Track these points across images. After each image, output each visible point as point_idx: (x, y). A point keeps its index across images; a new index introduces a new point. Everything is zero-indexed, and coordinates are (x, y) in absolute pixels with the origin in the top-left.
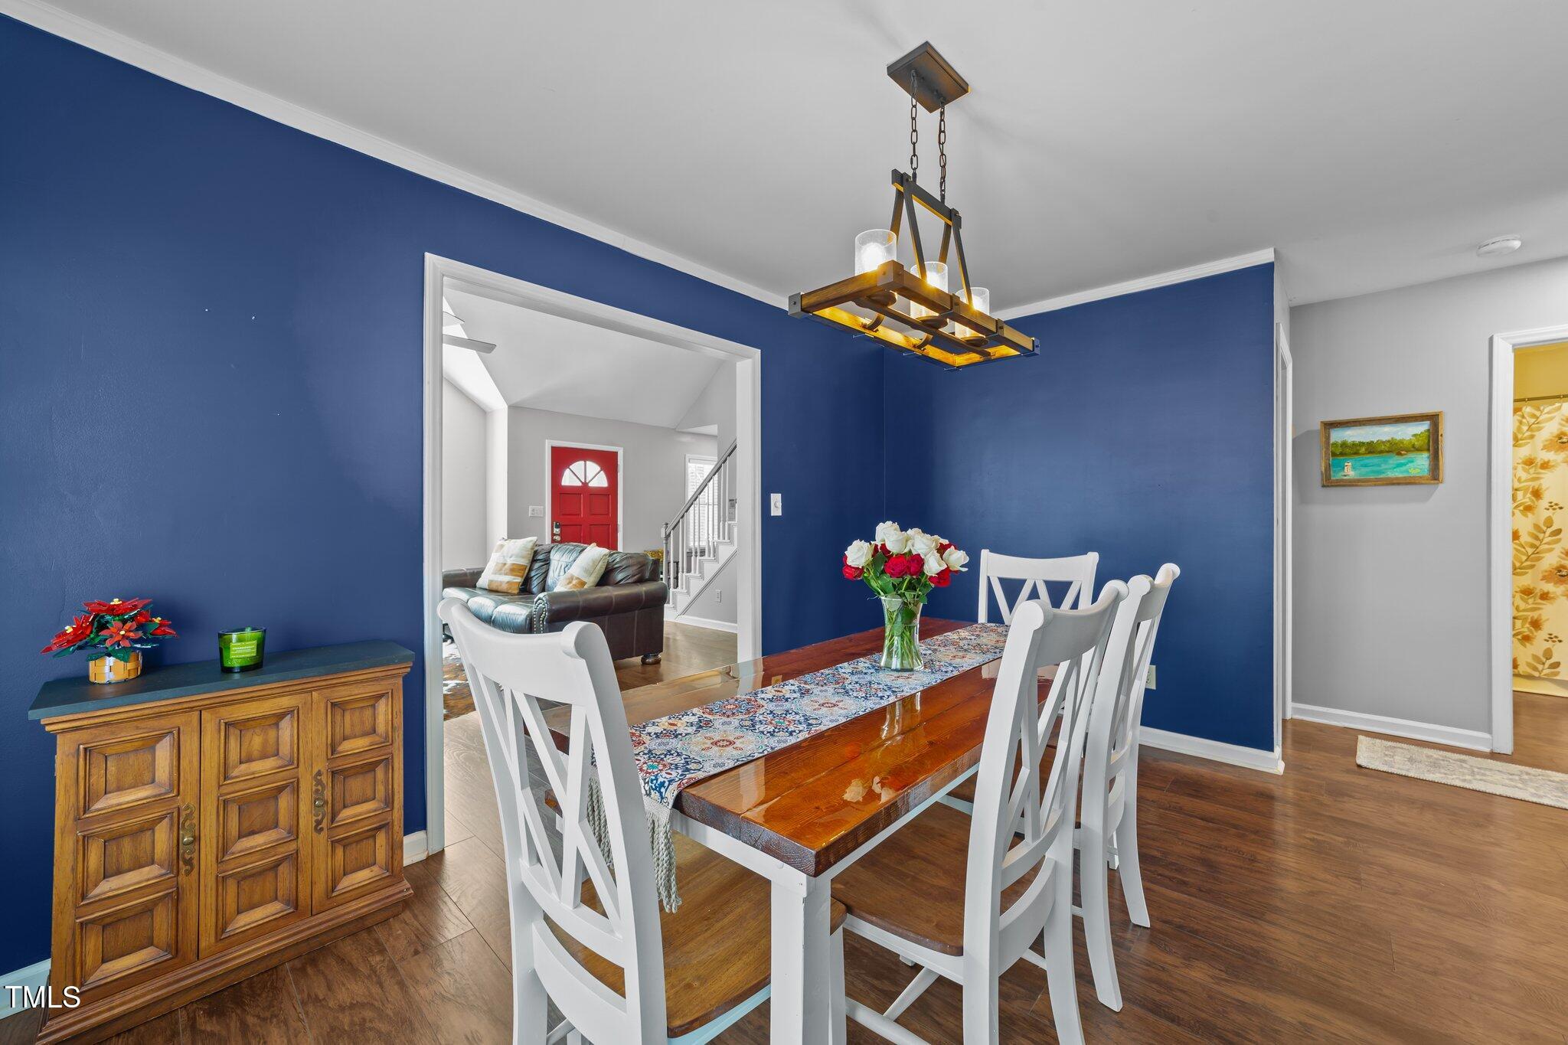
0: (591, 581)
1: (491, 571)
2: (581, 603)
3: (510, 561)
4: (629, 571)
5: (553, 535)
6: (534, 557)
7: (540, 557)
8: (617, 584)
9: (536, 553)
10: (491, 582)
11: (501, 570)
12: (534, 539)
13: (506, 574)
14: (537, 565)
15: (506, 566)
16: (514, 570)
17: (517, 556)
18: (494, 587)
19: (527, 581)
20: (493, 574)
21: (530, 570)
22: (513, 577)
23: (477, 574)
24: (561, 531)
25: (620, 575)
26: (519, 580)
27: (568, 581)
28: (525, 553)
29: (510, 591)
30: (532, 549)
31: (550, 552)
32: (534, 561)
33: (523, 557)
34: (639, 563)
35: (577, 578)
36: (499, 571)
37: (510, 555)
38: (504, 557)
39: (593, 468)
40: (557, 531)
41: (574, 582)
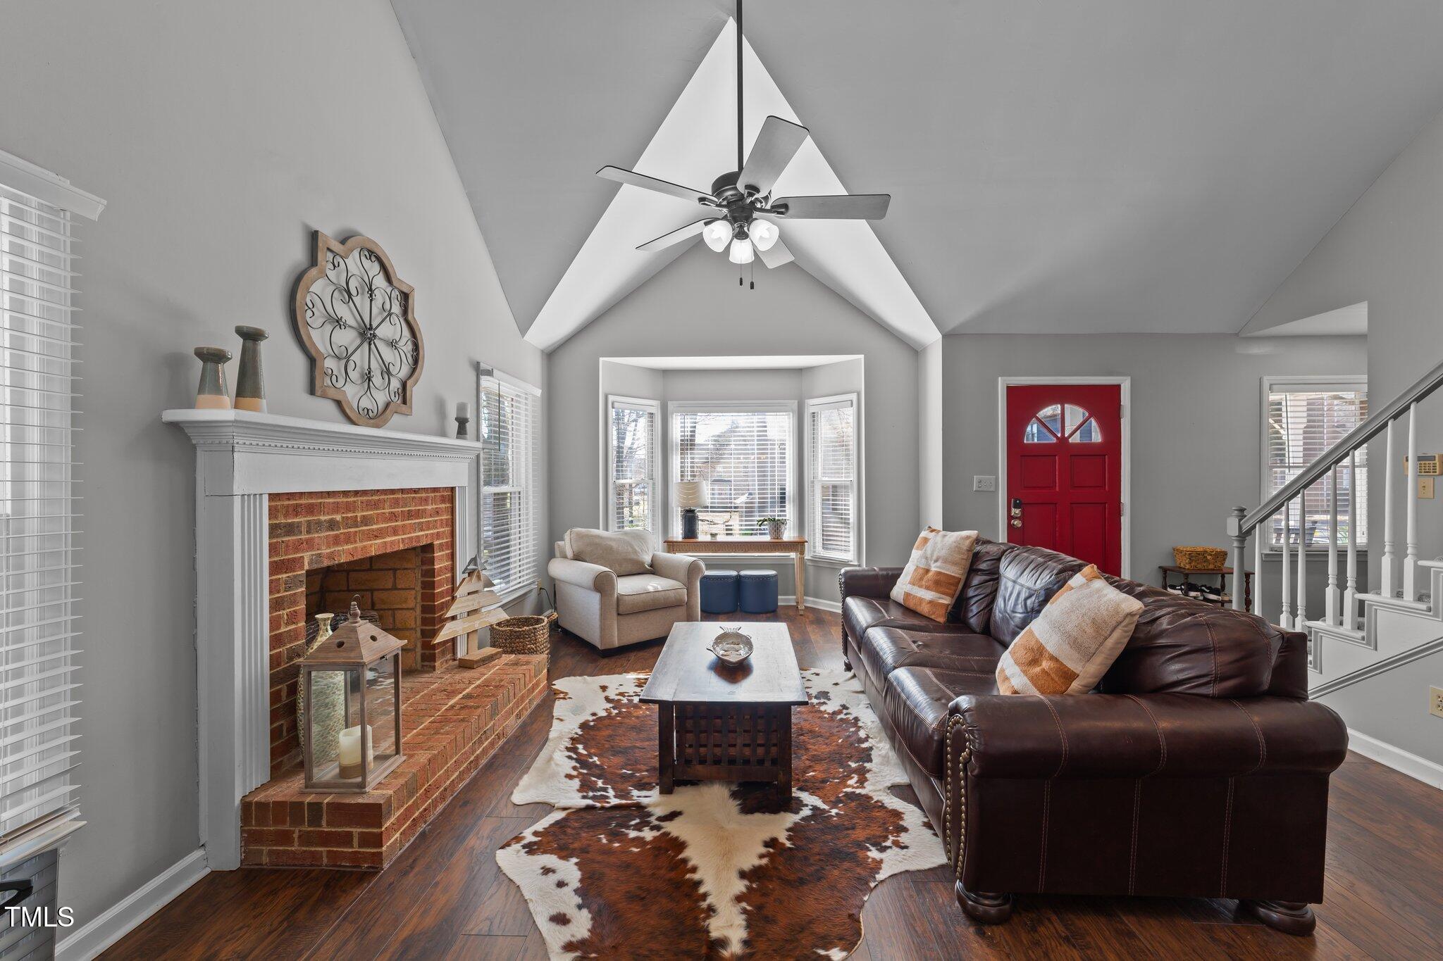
0: (1088, 671)
1: (908, 578)
2: (1065, 746)
3: (934, 568)
4: (1206, 665)
5: (1010, 517)
6: (972, 564)
7: (983, 566)
8: (1163, 693)
9: (976, 557)
10: (907, 595)
11: (921, 579)
12: (973, 533)
13: (928, 588)
14: (976, 580)
15: (930, 574)
16: (940, 583)
17: (945, 561)
18: (911, 605)
19: (961, 604)
20: (910, 583)
21: (967, 585)
22: (938, 595)
23: (892, 577)
24: (1023, 512)
25: (1175, 667)
26: (946, 601)
27: (1030, 657)
28: (958, 557)
29: (933, 617)
30: (969, 550)
31: (999, 560)
32: (972, 570)
33: (954, 563)
34: (1238, 645)
35: (1053, 658)
36: (918, 580)
37: (934, 558)
38: (926, 558)
39: (1074, 415)
40: (1016, 512)
41: (1046, 664)
